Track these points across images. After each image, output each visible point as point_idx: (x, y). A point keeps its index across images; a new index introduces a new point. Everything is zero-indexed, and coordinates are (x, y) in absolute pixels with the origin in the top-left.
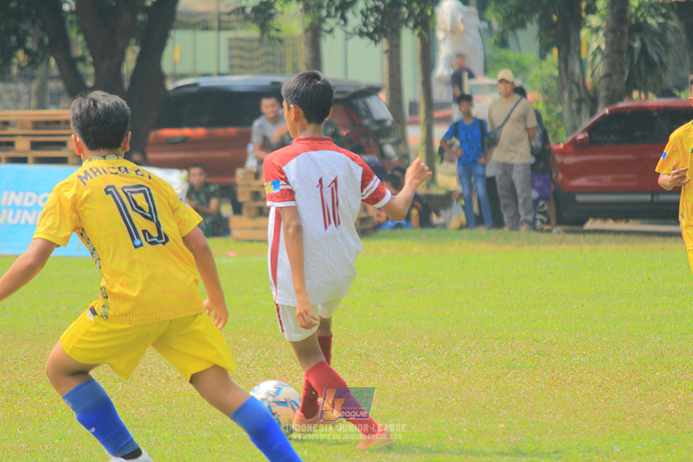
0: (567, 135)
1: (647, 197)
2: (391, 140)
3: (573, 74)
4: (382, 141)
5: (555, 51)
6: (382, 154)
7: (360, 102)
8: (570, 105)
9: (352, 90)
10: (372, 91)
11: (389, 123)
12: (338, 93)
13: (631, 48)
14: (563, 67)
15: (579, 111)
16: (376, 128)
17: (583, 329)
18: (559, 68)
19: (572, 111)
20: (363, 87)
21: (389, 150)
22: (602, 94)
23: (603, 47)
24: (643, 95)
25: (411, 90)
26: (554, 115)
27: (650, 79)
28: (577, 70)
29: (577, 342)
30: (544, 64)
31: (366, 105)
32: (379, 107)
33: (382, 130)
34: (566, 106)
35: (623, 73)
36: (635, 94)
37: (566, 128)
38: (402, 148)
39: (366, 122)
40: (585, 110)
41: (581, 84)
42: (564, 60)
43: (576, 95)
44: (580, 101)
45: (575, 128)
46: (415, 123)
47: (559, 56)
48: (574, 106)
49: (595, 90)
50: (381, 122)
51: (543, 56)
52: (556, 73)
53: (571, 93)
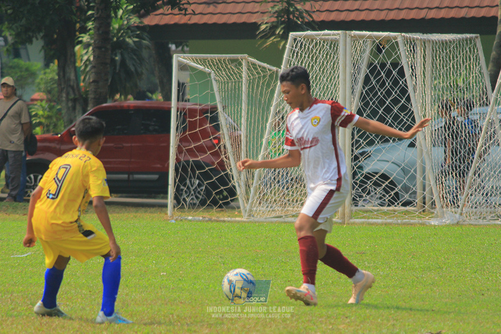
0: (65, 127)
1: (125, 176)
3: (69, 80)
5: (56, 61)
8: (67, 104)
13: (113, 60)
14: (61, 74)
15: (74, 108)
17: (68, 284)
18: (58, 74)
19: (68, 108)
22: (91, 96)
23: (92, 58)
24: (123, 97)
26: (54, 110)
27: (128, 85)
28: (72, 76)
29: (62, 295)
30: (48, 70)
34: (64, 104)
35: (107, 80)
36: (118, 96)
37: (64, 121)
40: (78, 107)
41: (75, 86)
42: (62, 69)
43: (72, 96)
44: (75, 101)
45: (71, 121)
47: (59, 66)
48: (70, 104)
49: (86, 92)
51: (47, 65)
52: (57, 77)
53: (68, 94)
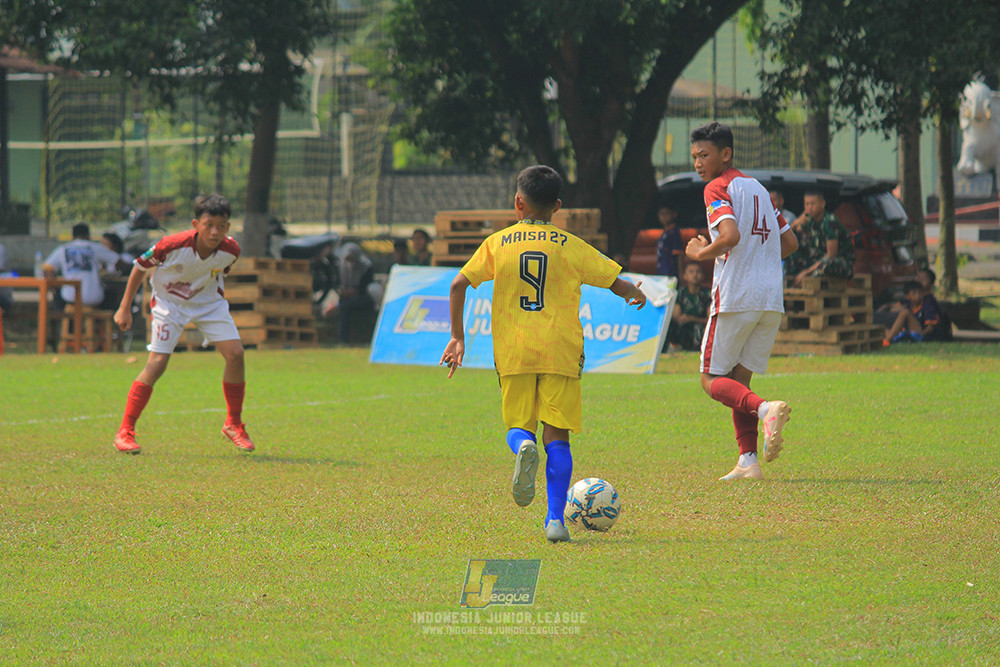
2: (905, 242)
4: (895, 243)
6: (896, 258)
7: (872, 200)
9: (862, 186)
10: (886, 187)
11: (904, 223)
12: (845, 189)
16: (888, 228)
20: (874, 184)
21: (904, 253)
25: (930, 183)
31: (879, 204)
32: (894, 205)
33: (896, 231)
38: (918, 252)
39: (878, 222)
46: (935, 221)
50: (897, 221)
